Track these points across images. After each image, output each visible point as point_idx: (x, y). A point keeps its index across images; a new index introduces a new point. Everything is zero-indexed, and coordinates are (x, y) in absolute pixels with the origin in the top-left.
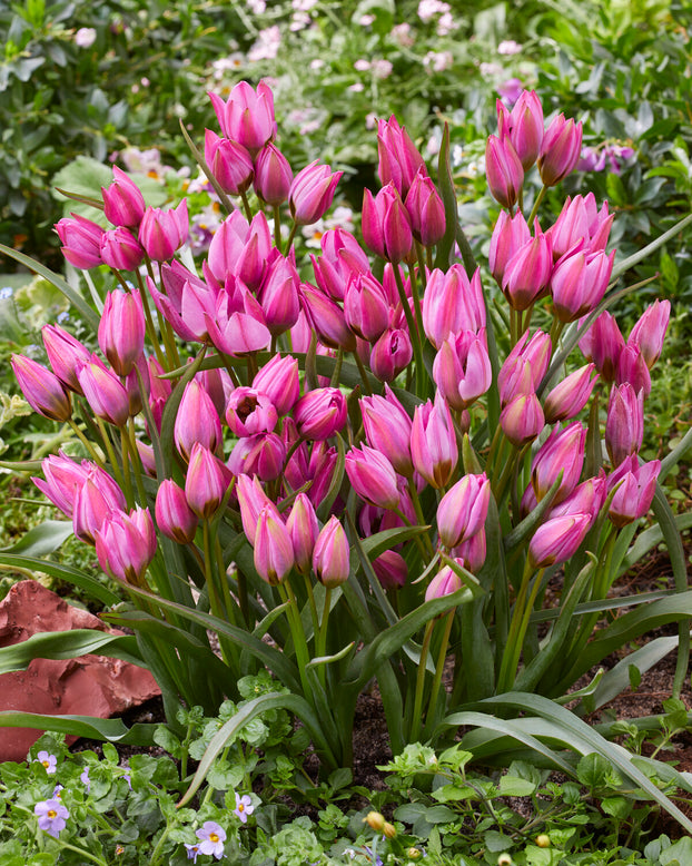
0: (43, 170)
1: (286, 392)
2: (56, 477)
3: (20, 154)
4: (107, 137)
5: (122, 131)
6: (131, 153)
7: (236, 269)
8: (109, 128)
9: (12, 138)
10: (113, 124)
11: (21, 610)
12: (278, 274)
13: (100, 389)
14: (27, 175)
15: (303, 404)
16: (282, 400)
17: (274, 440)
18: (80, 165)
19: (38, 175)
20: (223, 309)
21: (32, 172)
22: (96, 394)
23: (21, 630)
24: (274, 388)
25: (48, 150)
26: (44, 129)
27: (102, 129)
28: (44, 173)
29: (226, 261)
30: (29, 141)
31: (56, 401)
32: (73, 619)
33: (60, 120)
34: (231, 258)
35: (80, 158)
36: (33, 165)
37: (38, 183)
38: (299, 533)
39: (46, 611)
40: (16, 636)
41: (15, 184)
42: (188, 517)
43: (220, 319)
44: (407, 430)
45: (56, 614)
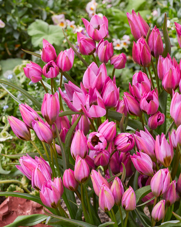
0: (25, 23)
1: (111, 135)
2: (25, 165)
3: (17, 18)
4: (47, 11)
5: (52, 9)
6: (55, 17)
7: (93, 85)
8: (48, 8)
9: (15, 13)
10: (49, 7)
11: (13, 203)
12: (108, 88)
13: (42, 131)
14: (19, 26)
15: (117, 139)
16: (109, 138)
17: (106, 153)
18: (37, 23)
19: (23, 25)
20: (88, 101)
21: (21, 25)
22: (40, 133)
23: (13, 211)
24: (106, 133)
25: (26, 17)
26: (26, 9)
27: (45, 8)
28: (25, 25)
29: (89, 82)
30: (20, 13)
31: (25, 134)
32: (32, 204)
33: (30, 6)
34: (91, 81)
35: (37, 20)
36: (21, 22)
37: (23, 28)
38: (116, 192)
39: (22, 202)
40: (11, 214)
41: (15, 28)
42: (75, 183)
43: (87, 105)
44: (153, 144)
45: (26, 203)
